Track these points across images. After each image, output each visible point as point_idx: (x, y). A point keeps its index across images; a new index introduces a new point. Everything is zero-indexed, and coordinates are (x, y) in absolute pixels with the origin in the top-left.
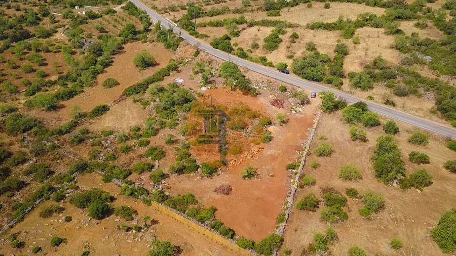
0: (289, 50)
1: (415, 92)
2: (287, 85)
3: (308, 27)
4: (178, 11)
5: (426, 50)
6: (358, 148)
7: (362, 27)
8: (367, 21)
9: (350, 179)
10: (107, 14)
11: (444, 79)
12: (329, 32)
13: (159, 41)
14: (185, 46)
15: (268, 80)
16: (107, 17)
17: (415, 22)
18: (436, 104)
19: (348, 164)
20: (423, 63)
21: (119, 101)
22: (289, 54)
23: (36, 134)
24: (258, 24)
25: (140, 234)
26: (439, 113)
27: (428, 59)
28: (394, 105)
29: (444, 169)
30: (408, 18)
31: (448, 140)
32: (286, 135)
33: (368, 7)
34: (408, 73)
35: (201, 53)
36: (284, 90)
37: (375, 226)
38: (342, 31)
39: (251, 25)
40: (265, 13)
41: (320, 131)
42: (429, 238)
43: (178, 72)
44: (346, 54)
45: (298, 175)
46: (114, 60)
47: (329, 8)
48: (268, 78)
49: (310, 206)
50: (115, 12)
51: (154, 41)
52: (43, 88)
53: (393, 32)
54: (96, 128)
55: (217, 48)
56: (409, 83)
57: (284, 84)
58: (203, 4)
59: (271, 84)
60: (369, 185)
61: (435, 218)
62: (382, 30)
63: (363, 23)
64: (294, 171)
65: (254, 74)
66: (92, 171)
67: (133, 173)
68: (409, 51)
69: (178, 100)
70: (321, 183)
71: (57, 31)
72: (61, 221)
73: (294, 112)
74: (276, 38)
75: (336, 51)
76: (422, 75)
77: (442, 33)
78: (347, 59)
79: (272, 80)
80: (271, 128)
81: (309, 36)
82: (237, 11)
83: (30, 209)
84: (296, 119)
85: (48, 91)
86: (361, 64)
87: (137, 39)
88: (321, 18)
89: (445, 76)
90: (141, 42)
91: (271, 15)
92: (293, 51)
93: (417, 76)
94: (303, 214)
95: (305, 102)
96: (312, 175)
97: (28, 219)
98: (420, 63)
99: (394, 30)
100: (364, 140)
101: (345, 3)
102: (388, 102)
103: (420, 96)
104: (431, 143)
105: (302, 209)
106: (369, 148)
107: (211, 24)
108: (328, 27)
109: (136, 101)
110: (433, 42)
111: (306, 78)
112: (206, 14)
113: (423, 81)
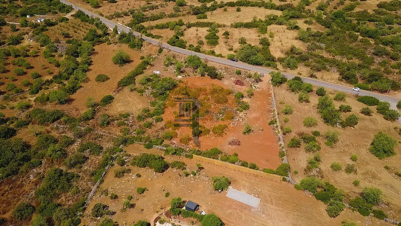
0: (227, 44)
1: (325, 68)
2: (240, 69)
3: (232, 26)
4: (122, 17)
5: (320, 39)
6: (306, 107)
7: (270, 25)
8: (272, 20)
9: (311, 126)
10: (62, 21)
11: (338, 58)
12: (249, 30)
13: (122, 43)
14: (148, 45)
15: (225, 67)
16: (63, 24)
17: (304, 20)
18: (340, 74)
19: (305, 117)
20: (321, 48)
21: (118, 91)
22: (229, 47)
23: (66, 122)
24: (194, 25)
25: (197, 176)
26: (344, 80)
27: (323, 45)
28: (316, 78)
29: (360, 114)
30: (298, 17)
31: (357, 96)
32: (257, 104)
33: (267, 10)
34: (316, 56)
35: (164, 50)
36: (239, 73)
37: (338, 151)
38: (257, 28)
39: (189, 26)
40: (195, 17)
41: (277, 98)
42: (369, 153)
43: (152, 65)
44: (269, 45)
45: (279, 127)
46: (92, 60)
47: (240, 11)
48: (225, 66)
49: (295, 144)
50: (67, 19)
51: (117, 43)
52: (43, 87)
53: (293, 28)
54: (112, 113)
55: (174, 46)
56: (319, 62)
57: (238, 69)
58: (141, 11)
59: (228, 69)
60: (323, 128)
61: (367, 142)
62: (285, 27)
63: (270, 22)
64: (275, 125)
65: (213, 63)
66: (132, 142)
67: (165, 141)
68: (309, 41)
69: (170, 86)
70: (295, 131)
71: (24, 39)
72: (134, 178)
73: (254, 88)
74: (215, 35)
75: (260, 43)
76: (325, 57)
77: (323, 27)
78: (272, 49)
79: (228, 67)
80: (245, 100)
81: (237, 34)
82: (172, 16)
83: (104, 173)
84: (258, 92)
85: (48, 88)
86: (282, 52)
87: (102, 42)
88: (238, 19)
89: (338, 56)
90: (106, 43)
91: (200, 18)
92: (231, 45)
93: (322, 57)
94: (293, 150)
95: (258, 80)
96: (287, 126)
97: (107, 180)
98: (319, 49)
99: (293, 27)
100: (307, 101)
101: (249, 7)
102: (312, 76)
103: (328, 71)
104: (347, 99)
105: (291, 147)
106: (313, 106)
107: (157, 27)
108: (247, 26)
109: (132, 90)
110: (322, 34)
111: (251, 64)
112: (148, 19)
113: (327, 60)
